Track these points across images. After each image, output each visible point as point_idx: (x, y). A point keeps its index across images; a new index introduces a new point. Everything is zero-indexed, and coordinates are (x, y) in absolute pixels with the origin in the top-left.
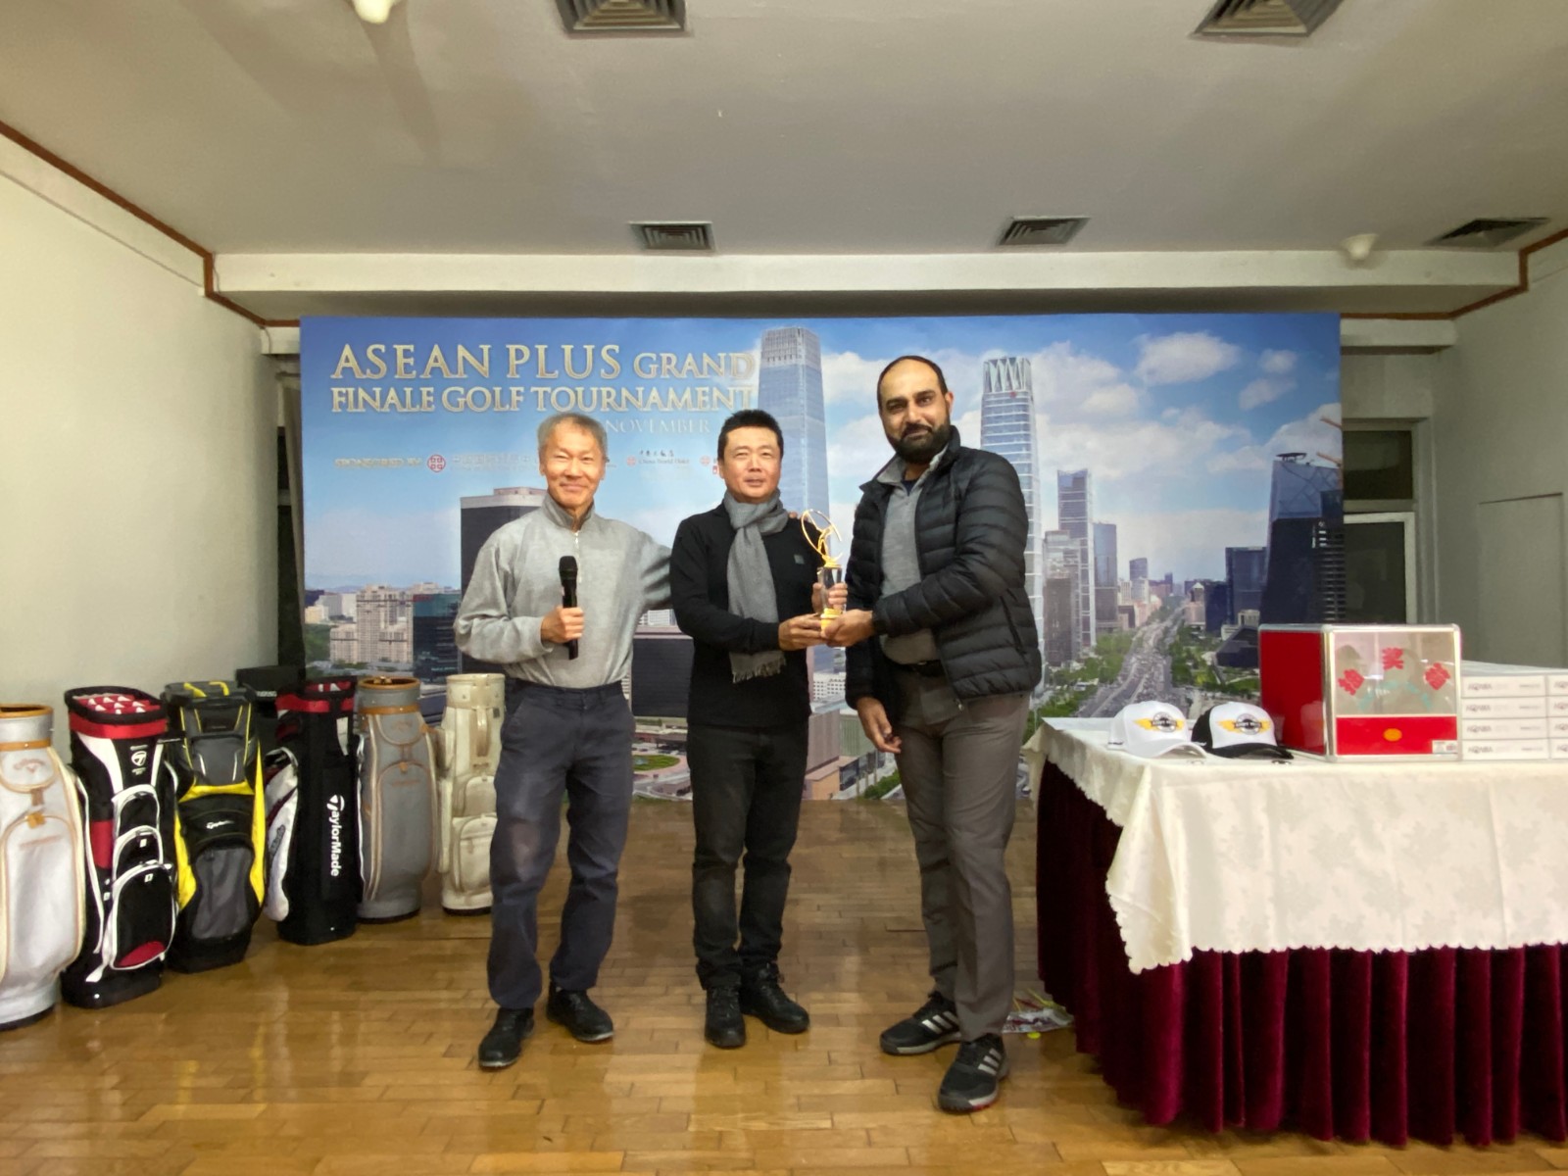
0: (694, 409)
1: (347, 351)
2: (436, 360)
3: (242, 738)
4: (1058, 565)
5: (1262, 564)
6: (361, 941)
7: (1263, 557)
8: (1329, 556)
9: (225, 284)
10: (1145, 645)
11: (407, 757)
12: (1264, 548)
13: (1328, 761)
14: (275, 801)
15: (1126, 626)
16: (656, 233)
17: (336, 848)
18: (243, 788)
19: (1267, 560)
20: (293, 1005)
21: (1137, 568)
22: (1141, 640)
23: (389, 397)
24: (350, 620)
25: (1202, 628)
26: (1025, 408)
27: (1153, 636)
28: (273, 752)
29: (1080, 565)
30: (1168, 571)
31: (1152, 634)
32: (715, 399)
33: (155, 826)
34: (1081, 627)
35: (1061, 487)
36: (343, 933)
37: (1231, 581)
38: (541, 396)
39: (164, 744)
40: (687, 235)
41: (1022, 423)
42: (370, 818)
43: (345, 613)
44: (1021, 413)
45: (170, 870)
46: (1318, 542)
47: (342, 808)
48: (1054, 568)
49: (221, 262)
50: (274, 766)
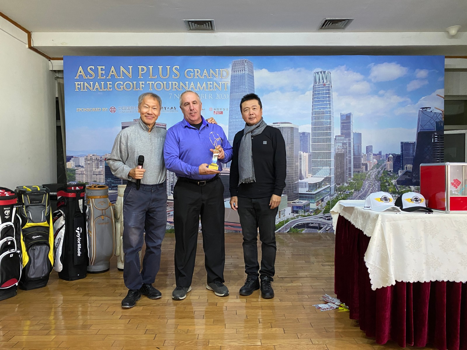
0: (207, 90)
1: (81, 69)
2: (113, 72)
3: (45, 206)
4: (340, 148)
5: (414, 148)
6: (89, 279)
7: (415, 145)
8: (438, 145)
9: (36, 43)
10: (371, 177)
11: (104, 214)
12: (415, 142)
13: (446, 213)
14: (57, 229)
15: (364, 171)
16: (193, 24)
17: (79, 246)
18: (45, 224)
19: (416, 147)
20: (64, 301)
21: (369, 149)
22: (369, 175)
23: (96, 86)
24: (82, 167)
25: (392, 171)
26: (329, 90)
27: (374, 174)
28: (56, 211)
29: (348, 148)
30: (380, 150)
31: (373, 173)
32: (214, 86)
33: (14, 238)
34: (348, 170)
35: (342, 119)
36: (82, 276)
37: (402, 154)
38: (151, 84)
39: (16, 207)
40: (205, 25)
41: (328, 95)
42: (91, 236)
43: (80, 165)
44: (327, 92)
45: (19, 253)
46: (434, 140)
47: (81, 232)
48: (338, 149)
49: (34, 35)
50: (57, 216)
